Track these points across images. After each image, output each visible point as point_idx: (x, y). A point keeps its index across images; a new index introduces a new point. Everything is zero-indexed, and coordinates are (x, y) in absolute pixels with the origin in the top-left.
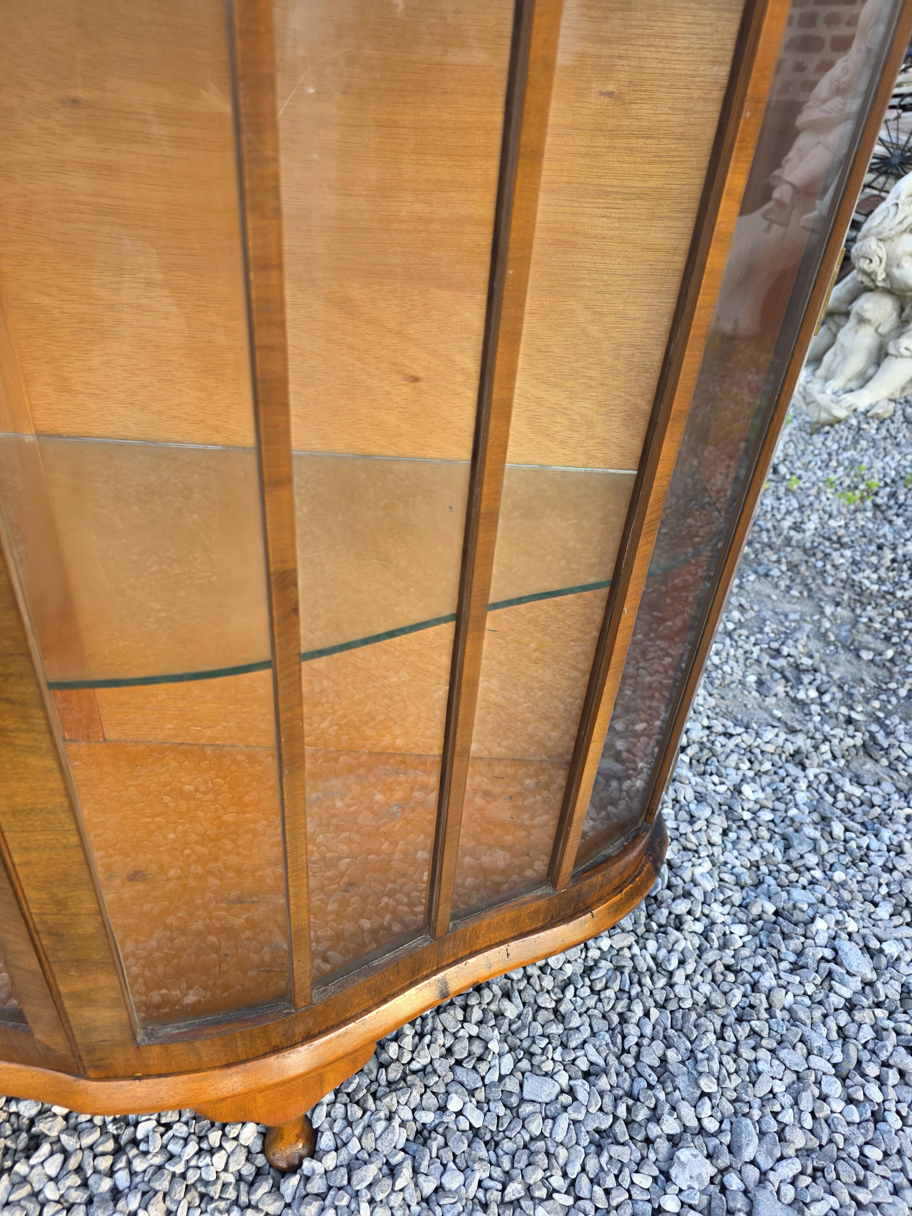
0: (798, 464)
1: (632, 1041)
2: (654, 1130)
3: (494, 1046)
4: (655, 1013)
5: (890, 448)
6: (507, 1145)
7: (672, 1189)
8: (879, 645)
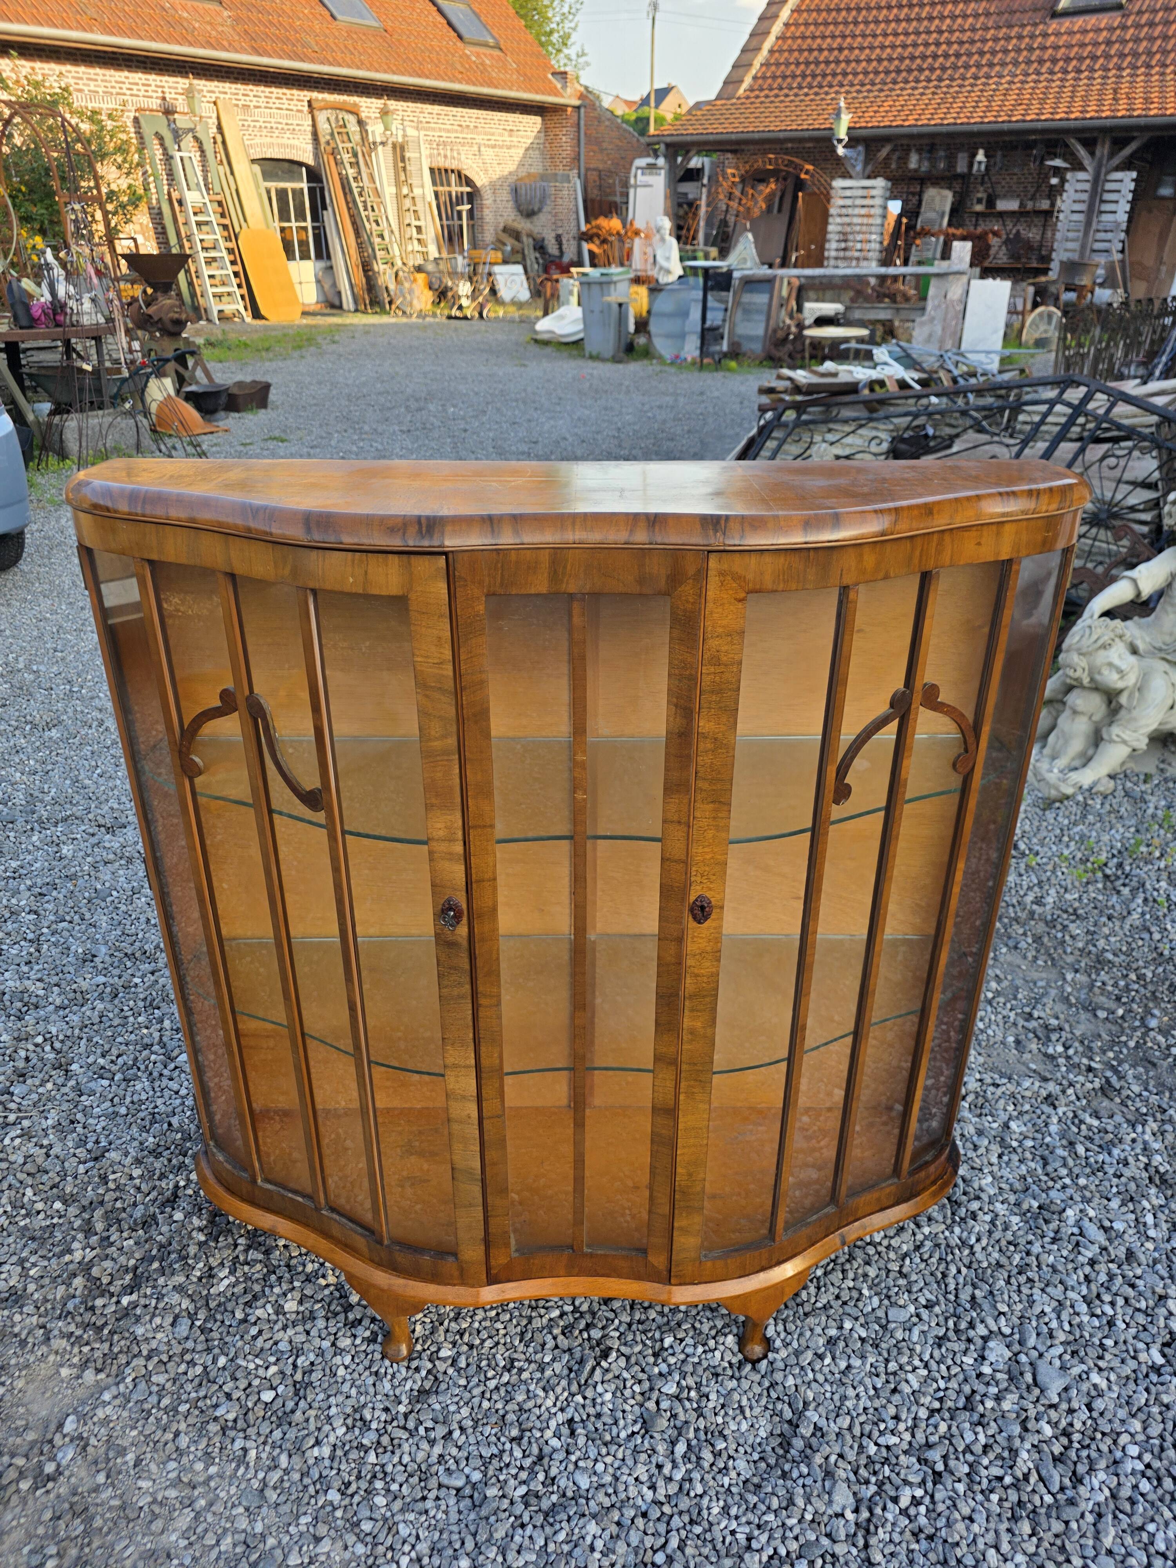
0: (1035, 840)
1: (952, 1287)
2: (971, 1333)
3: (866, 1292)
4: (964, 1270)
5: (1114, 821)
6: (883, 1345)
7: (987, 1363)
8: (1112, 1005)
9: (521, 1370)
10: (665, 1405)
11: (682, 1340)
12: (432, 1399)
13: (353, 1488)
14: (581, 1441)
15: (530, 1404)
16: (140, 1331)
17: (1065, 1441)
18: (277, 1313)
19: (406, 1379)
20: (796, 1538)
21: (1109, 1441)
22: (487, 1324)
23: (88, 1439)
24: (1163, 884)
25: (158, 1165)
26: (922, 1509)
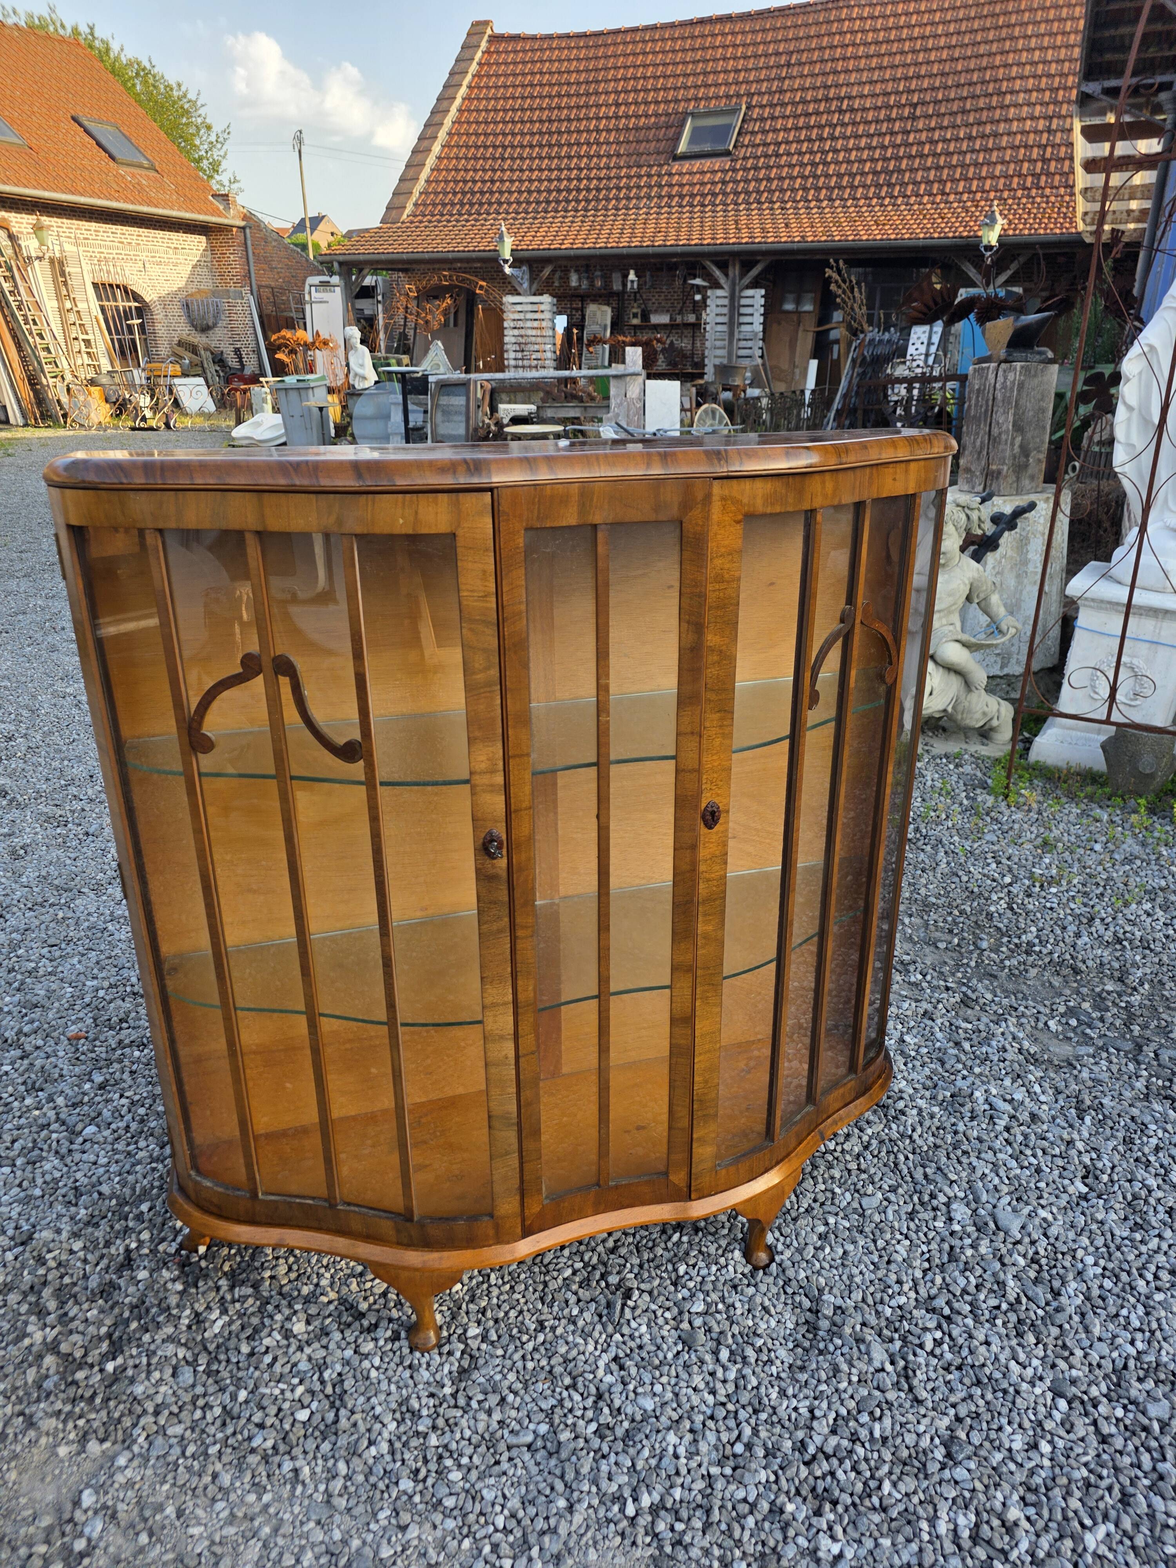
1: (905, 1171)
2: (935, 1203)
3: (837, 1191)
4: (911, 1156)
6: (867, 1229)
7: (955, 1222)
8: (948, 937)
9: (553, 1329)
10: (698, 1322)
11: (694, 1266)
12: (475, 1375)
13: (423, 1472)
14: (633, 1371)
15: (574, 1352)
16: (139, 1390)
17: (1036, 1267)
18: (286, 1338)
19: (442, 1364)
20: (852, 1397)
21: (1068, 1258)
22: (506, 1297)
23: (115, 1506)
24: (956, 838)
25: (99, 1234)
26: (945, 1347)
